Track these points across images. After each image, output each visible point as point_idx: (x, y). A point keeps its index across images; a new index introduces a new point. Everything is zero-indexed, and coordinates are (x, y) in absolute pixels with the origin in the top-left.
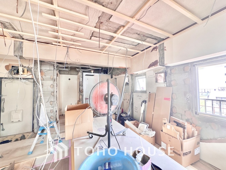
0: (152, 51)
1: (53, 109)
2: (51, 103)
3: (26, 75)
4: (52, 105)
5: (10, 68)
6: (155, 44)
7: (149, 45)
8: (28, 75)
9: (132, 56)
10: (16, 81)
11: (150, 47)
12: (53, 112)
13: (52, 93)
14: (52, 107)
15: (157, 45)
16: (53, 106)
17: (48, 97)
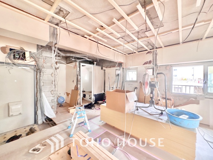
0: (147, 54)
1: (53, 98)
2: (52, 92)
3: (29, 61)
4: (53, 94)
5: (8, 51)
6: (150, 49)
7: (147, 48)
8: (31, 62)
9: (128, 54)
10: (15, 67)
11: (147, 50)
12: (54, 101)
13: (53, 82)
15: (152, 51)
17: (49, 86)
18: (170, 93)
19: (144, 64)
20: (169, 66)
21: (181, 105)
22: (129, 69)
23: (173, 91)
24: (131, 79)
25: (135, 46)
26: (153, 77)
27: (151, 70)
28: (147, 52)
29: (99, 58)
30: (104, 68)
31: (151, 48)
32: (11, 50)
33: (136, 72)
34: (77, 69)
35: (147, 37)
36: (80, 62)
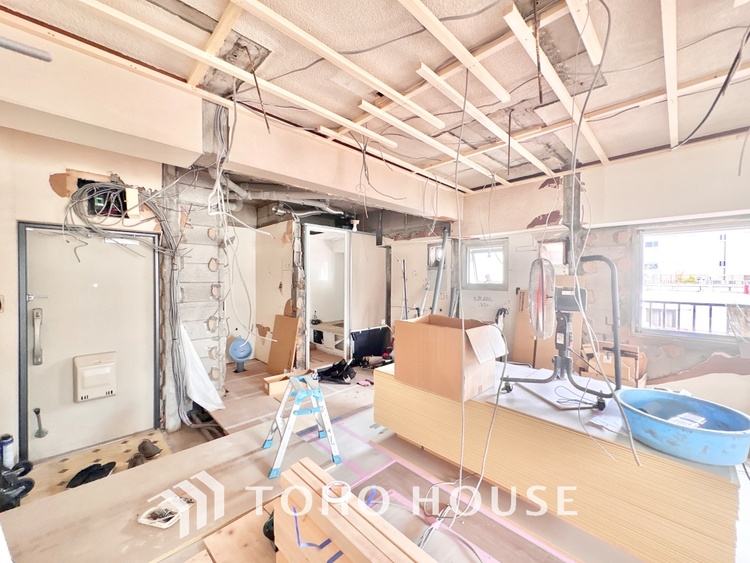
0: (543, 186)
1: (215, 344)
2: (211, 323)
3: (137, 221)
4: (213, 331)
5: (73, 187)
6: (556, 171)
7: (542, 167)
8: (143, 221)
9: (474, 189)
10: (93, 240)
11: (543, 174)
12: (218, 354)
13: (215, 290)
14: (214, 338)
15: (561, 175)
16: (215, 334)
17: (200, 304)
18: (633, 330)
19: (531, 225)
20: (629, 230)
21: (675, 375)
22: (477, 243)
23: (645, 324)
24: (482, 280)
25: (499, 162)
26: (567, 270)
27: (560, 247)
28: (542, 179)
29: (370, 204)
30: (386, 241)
31: (559, 164)
32: (81, 183)
33: (501, 255)
34: (293, 246)
35: (545, 126)
36: (303, 221)
